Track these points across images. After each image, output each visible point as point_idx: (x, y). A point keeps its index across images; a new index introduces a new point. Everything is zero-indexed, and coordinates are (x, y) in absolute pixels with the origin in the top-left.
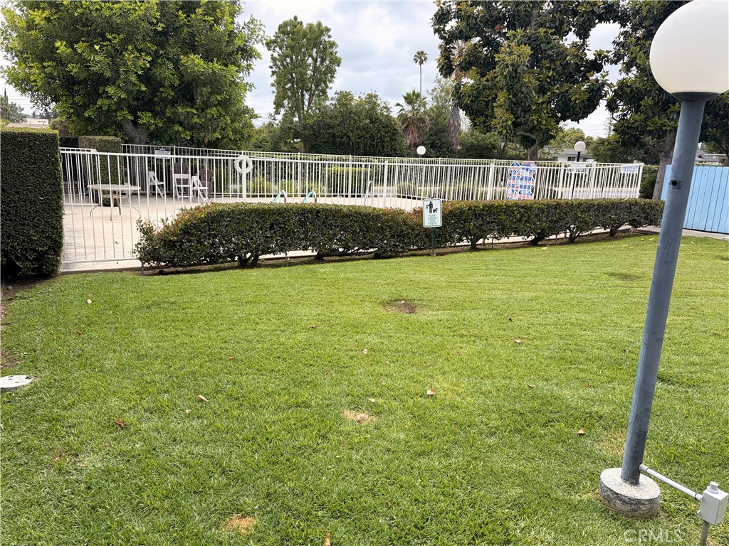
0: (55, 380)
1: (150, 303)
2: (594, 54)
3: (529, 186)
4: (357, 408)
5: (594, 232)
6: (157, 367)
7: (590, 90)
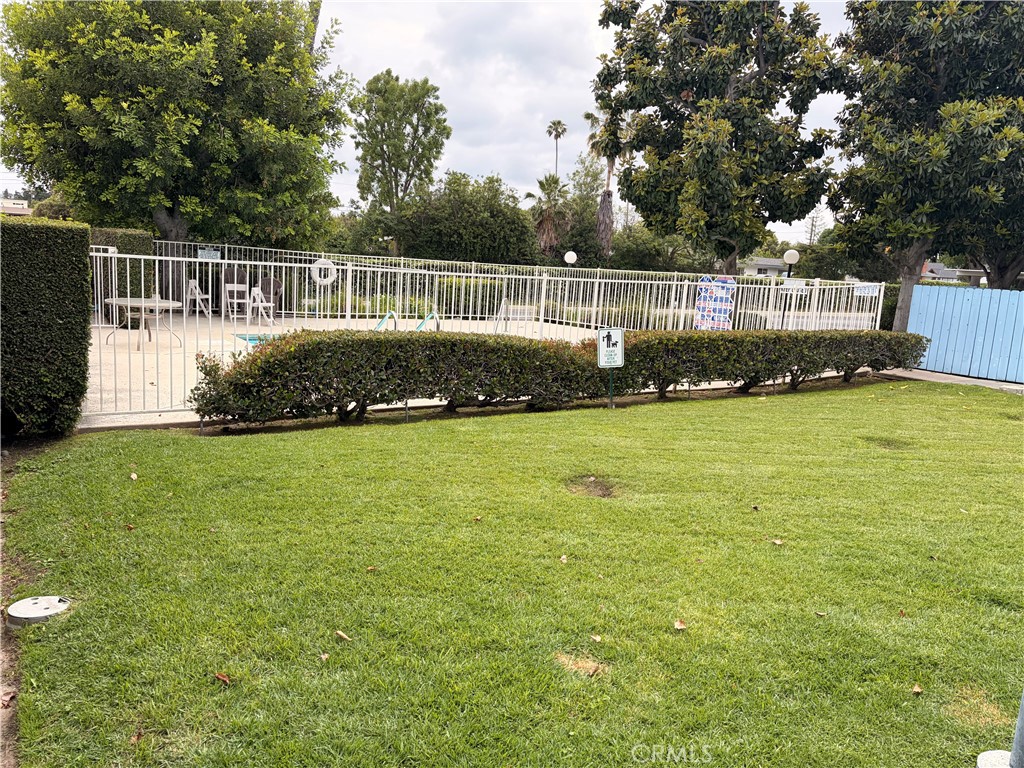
0: (107, 605)
1: (226, 479)
2: (813, 134)
3: (725, 310)
4: (576, 651)
5: (825, 375)
6: (260, 585)
7: (808, 182)
